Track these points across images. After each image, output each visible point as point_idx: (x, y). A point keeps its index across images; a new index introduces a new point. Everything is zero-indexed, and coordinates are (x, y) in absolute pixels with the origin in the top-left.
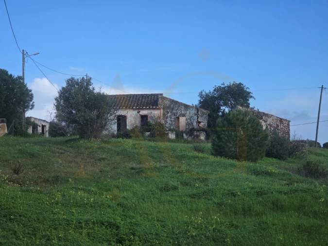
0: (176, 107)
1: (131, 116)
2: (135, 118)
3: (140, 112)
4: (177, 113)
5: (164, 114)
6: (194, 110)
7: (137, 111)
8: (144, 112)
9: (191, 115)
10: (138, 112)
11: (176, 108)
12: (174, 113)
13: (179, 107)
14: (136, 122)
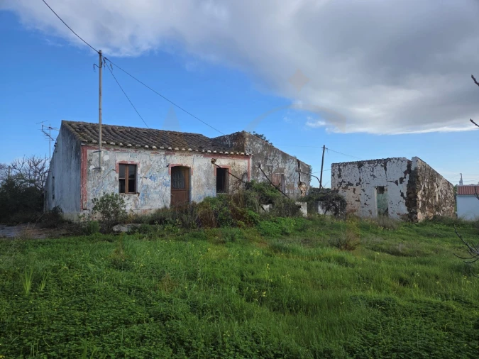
0: (270, 155)
1: (199, 168)
2: (206, 173)
3: (215, 160)
4: (272, 167)
5: (254, 168)
6: (294, 163)
7: (210, 159)
8: (222, 162)
9: (291, 171)
10: (213, 162)
11: (271, 158)
12: (269, 167)
13: (275, 156)
14: (208, 180)
